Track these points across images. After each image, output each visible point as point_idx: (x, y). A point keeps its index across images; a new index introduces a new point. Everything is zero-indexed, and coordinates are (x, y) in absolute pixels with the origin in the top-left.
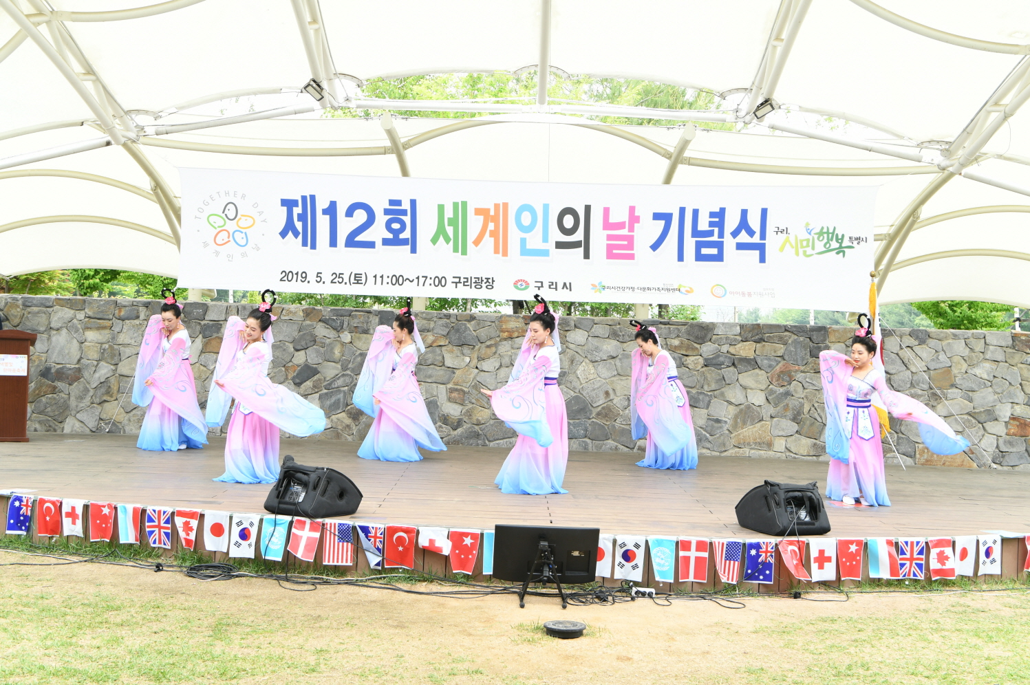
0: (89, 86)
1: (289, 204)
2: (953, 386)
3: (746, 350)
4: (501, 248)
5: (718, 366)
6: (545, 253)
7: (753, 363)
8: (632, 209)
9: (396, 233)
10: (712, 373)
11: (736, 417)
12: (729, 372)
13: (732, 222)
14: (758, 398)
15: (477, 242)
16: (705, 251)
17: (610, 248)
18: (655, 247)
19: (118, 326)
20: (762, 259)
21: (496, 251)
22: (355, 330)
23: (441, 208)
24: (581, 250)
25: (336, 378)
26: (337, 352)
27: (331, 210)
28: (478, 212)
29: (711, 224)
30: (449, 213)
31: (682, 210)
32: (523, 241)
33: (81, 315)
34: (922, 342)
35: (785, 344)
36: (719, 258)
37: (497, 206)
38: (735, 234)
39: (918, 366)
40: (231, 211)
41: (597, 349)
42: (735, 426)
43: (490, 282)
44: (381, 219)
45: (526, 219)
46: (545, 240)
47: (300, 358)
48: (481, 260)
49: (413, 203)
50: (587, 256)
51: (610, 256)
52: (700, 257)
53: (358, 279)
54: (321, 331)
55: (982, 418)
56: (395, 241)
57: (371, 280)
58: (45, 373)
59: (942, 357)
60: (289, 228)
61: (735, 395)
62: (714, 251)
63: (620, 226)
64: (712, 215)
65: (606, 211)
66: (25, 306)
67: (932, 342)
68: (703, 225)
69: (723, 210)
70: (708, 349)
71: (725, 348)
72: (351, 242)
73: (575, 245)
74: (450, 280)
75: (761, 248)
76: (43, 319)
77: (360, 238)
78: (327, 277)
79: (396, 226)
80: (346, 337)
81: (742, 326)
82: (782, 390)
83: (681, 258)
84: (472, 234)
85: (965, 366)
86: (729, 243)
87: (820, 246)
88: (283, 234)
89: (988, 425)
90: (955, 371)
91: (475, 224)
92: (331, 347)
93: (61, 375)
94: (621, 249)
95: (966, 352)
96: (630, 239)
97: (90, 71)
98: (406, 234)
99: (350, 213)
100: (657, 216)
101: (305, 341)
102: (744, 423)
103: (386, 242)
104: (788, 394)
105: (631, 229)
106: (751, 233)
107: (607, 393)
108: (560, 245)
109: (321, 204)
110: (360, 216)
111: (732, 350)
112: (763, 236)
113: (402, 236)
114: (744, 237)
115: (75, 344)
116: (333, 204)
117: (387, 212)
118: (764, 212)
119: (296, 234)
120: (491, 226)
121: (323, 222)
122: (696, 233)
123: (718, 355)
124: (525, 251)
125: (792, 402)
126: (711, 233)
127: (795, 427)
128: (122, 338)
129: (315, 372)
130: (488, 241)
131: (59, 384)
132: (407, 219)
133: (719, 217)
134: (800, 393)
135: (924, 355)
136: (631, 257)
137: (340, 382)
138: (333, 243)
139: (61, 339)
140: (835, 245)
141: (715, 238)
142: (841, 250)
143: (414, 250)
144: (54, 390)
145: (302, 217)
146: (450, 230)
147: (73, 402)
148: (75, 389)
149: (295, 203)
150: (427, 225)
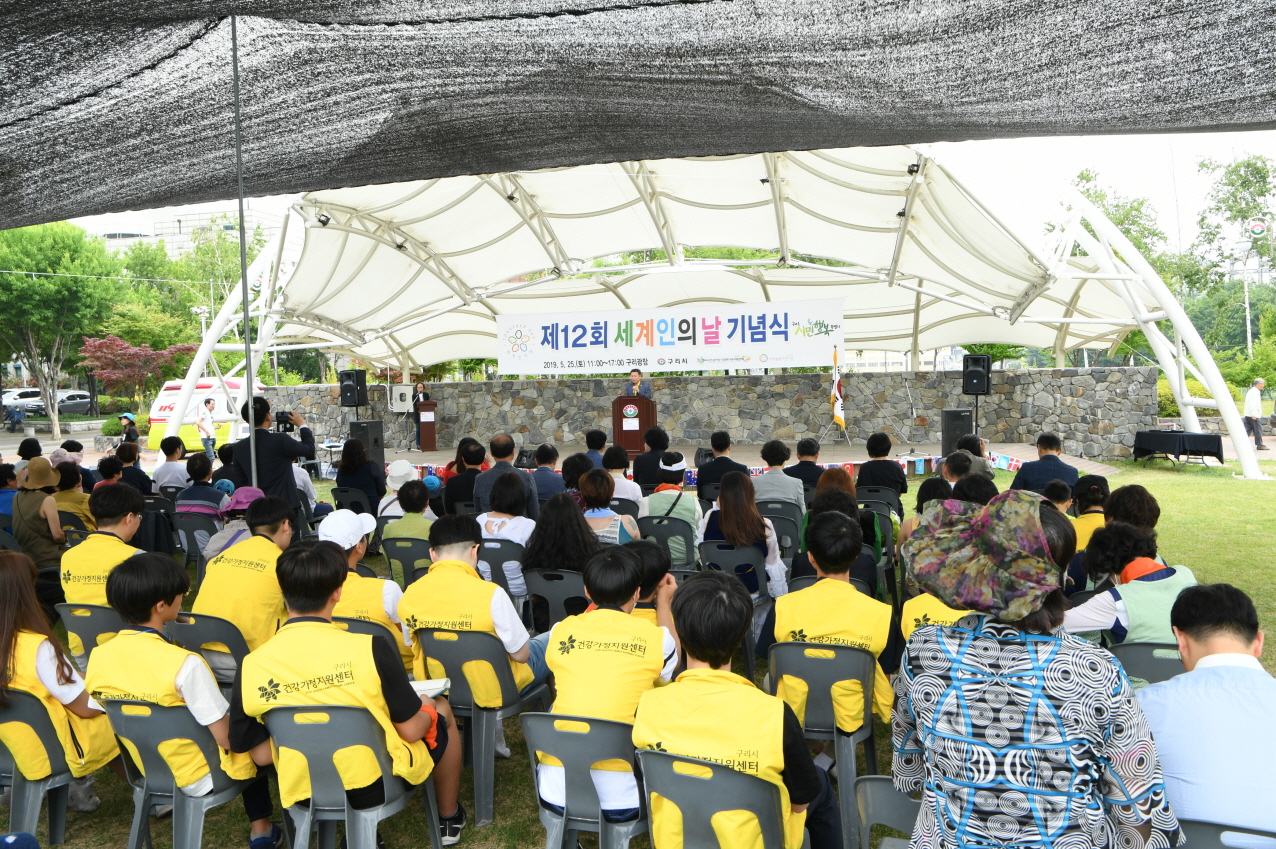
0: (453, 282)
1: (545, 328)
2: (886, 401)
3: (779, 388)
4: (650, 342)
5: (765, 398)
6: (672, 343)
7: (781, 396)
8: (717, 318)
9: (597, 338)
10: (762, 402)
11: (775, 424)
12: (771, 401)
13: (769, 321)
14: (786, 414)
15: (637, 340)
16: (756, 337)
17: (706, 339)
18: (730, 336)
19: (473, 395)
20: (786, 339)
21: (648, 344)
22: (582, 390)
23: (619, 325)
24: (691, 341)
25: (575, 414)
26: (575, 402)
27: (565, 330)
28: (638, 325)
29: (759, 323)
30: (623, 327)
31: (743, 317)
32: (661, 338)
33: (457, 391)
34: (869, 379)
35: (799, 384)
36: (764, 340)
37: (647, 321)
38: (771, 327)
39: (868, 392)
40: (519, 334)
41: (702, 392)
42: (775, 428)
43: (645, 361)
44: (590, 332)
45: (663, 326)
46: (673, 336)
47: (558, 406)
48: (639, 350)
49: (606, 323)
50: (694, 343)
51: (707, 342)
52: (753, 340)
53: (580, 364)
54: (567, 392)
55: (902, 417)
56: (596, 342)
57: (587, 363)
58: (443, 419)
59: (879, 386)
60: (545, 340)
61: (774, 412)
62: (761, 336)
63: (712, 327)
64: (759, 318)
65: (704, 320)
66: (432, 388)
67: (874, 379)
68: (755, 323)
69: (764, 315)
70: (759, 389)
71: (768, 389)
72: (575, 345)
73: (689, 338)
74: (626, 361)
75: (785, 333)
76: (440, 394)
77: (579, 342)
78: (566, 364)
79: (597, 335)
80: (579, 394)
81: (776, 377)
82: (798, 408)
83: (743, 341)
84: (635, 337)
85: (891, 390)
86: (769, 332)
87: (816, 331)
88: (543, 343)
89: (905, 421)
90: (886, 393)
91: (636, 331)
92: (572, 399)
93: (450, 420)
94: (712, 338)
95: (892, 383)
96: (717, 333)
97: (453, 275)
98: (602, 339)
99: (574, 330)
100: (730, 321)
101: (560, 397)
102: (780, 427)
103: (592, 343)
104: (801, 410)
105: (717, 328)
106: (780, 326)
107: (709, 415)
108: (680, 339)
109: (561, 327)
110: (580, 331)
111: (772, 389)
112: (786, 327)
113: (600, 340)
114: (776, 328)
115: (455, 405)
116: (567, 327)
117: (592, 328)
118: (786, 315)
119: (549, 343)
120: (645, 332)
121: (561, 336)
122: (751, 328)
123: (764, 392)
124: (662, 343)
125: (804, 414)
126: (759, 327)
127: (806, 427)
128: (476, 401)
129: (565, 412)
130: (643, 339)
131: (450, 425)
132: (602, 331)
133: (762, 319)
134: (808, 410)
135: (870, 386)
136: (717, 342)
137: (577, 416)
138: (566, 346)
139: (449, 403)
140: (824, 329)
141: (761, 330)
142: (827, 332)
143: (606, 347)
144: (447, 427)
145: (551, 334)
146: (624, 335)
147: (456, 433)
148: (457, 426)
149: (548, 328)
150: (612, 333)
